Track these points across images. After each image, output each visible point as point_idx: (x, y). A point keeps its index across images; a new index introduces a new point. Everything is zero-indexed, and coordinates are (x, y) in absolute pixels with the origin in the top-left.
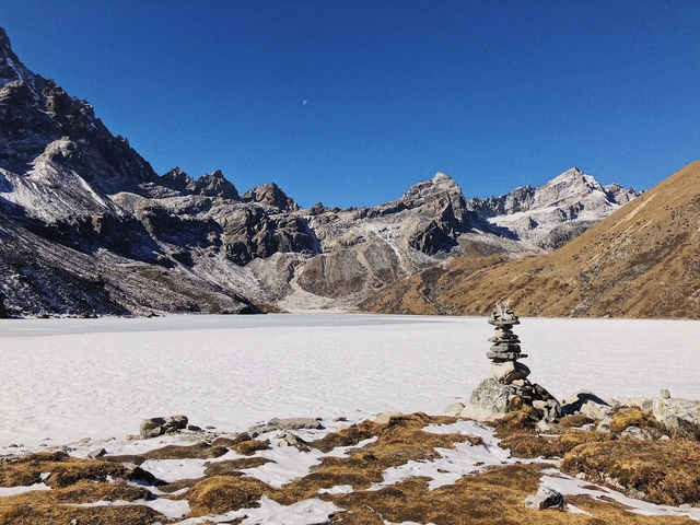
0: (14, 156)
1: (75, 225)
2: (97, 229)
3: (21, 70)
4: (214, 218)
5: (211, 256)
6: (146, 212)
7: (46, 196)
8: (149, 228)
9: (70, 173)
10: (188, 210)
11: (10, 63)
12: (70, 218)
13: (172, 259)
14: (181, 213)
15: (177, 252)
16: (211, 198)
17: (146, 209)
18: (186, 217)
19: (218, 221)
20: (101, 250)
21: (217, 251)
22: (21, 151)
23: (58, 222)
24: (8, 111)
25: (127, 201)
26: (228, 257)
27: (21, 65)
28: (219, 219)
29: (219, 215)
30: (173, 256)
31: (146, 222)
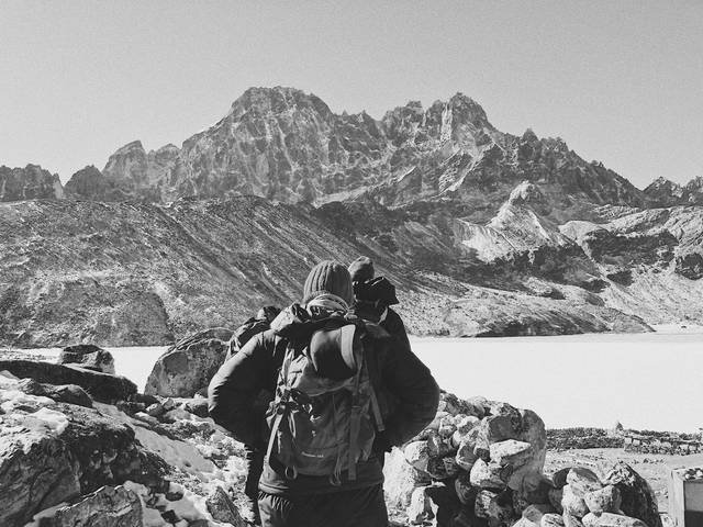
0: (489, 207)
1: (511, 261)
2: (531, 261)
3: (494, 134)
4: (670, 230)
5: (656, 272)
6: (588, 237)
7: (495, 239)
8: (588, 253)
9: (526, 212)
10: (638, 228)
11: (486, 131)
12: (508, 255)
13: (606, 280)
14: (630, 231)
15: (614, 272)
16: (669, 209)
17: (588, 234)
18: (634, 235)
19: (673, 233)
20: (531, 279)
21: (665, 266)
22: (494, 201)
23: (497, 259)
24: (483, 173)
25: (572, 229)
26: (677, 272)
27: (494, 130)
28: (675, 231)
29: (675, 227)
30: (608, 276)
31: (585, 247)
